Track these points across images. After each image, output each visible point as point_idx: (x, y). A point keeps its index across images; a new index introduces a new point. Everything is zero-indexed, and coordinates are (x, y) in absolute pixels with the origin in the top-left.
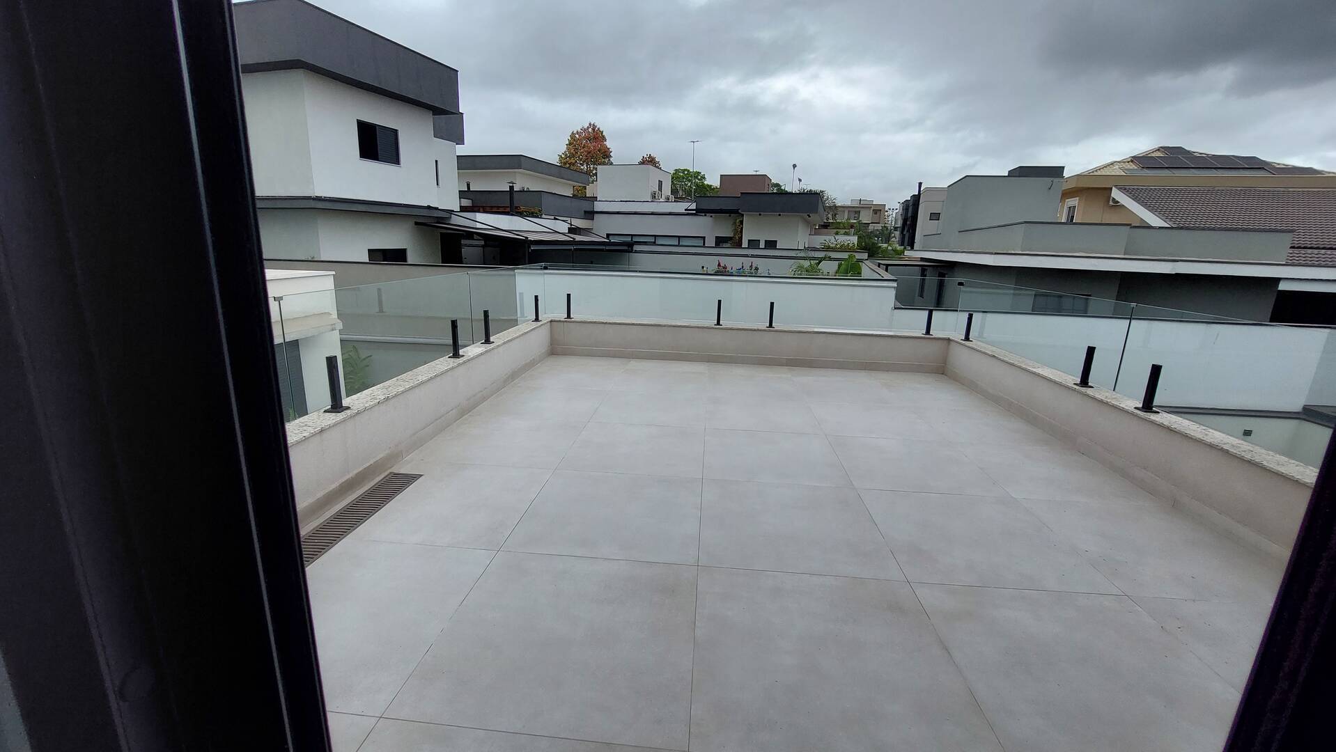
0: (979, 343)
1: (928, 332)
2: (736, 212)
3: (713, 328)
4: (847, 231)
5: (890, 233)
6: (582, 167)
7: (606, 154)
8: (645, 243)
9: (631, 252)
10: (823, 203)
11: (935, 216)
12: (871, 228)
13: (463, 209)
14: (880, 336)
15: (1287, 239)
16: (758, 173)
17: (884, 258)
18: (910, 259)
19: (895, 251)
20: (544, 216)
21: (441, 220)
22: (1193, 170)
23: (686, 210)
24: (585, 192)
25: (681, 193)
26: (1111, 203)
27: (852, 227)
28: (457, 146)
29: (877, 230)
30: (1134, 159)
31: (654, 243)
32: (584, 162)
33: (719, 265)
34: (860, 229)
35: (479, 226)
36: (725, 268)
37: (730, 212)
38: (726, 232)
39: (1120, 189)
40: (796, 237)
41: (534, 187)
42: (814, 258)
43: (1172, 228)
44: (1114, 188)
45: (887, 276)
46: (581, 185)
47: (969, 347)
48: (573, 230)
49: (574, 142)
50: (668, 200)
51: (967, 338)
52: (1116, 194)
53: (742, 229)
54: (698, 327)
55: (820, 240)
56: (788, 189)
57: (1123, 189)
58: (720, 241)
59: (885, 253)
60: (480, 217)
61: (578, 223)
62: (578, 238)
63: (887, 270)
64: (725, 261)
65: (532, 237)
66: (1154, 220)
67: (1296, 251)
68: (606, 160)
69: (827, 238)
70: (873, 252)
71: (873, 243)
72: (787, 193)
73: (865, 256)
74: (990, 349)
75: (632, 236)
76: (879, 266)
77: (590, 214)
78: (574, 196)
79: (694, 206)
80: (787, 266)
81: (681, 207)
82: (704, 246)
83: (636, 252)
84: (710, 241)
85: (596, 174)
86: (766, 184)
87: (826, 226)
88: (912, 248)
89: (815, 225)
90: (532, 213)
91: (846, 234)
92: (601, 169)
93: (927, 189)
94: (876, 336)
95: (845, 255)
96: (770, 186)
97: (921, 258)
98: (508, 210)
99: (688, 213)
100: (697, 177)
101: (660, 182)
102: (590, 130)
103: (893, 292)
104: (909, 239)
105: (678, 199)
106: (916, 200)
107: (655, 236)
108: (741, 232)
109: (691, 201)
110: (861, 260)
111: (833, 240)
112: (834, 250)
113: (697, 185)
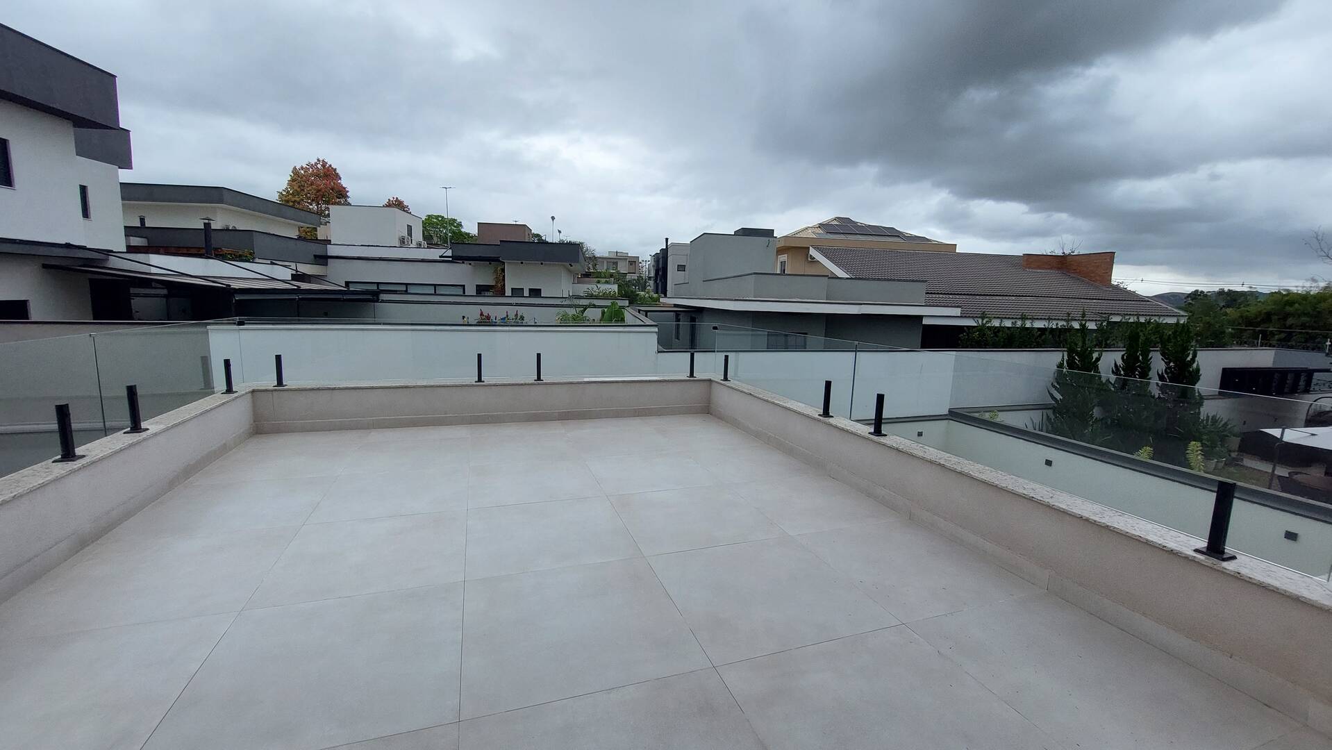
0: (736, 382)
1: (692, 374)
2: (496, 260)
3: (473, 386)
4: (608, 280)
5: (646, 282)
6: (311, 207)
7: (340, 195)
8: (395, 292)
9: (377, 301)
10: (583, 254)
11: (681, 268)
12: (628, 277)
13: (131, 249)
14: (650, 381)
15: (922, 288)
16: (517, 223)
17: (642, 304)
18: (665, 305)
19: (651, 298)
20: (257, 260)
21: (89, 262)
22: (859, 236)
23: (440, 257)
24: (316, 235)
25: (435, 239)
26: (809, 259)
27: (611, 276)
28: (120, 170)
29: (634, 280)
30: (821, 226)
31: (406, 292)
32: (313, 200)
33: (482, 314)
34: (619, 278)
35: (154, 270)
36: (488, 317)
37: (490, 260)
38: (489, 280)
39: (815, 248)
40: (560, 285)
41: (242, 225)
42: (579, 306)
43: (851, 278)
44: (811, 248)
45: (649, 322)
46: (311, 226)
47: (729, 387)
48: (297, 277)
49: (299, 179)
50: (419, 246)
51: (726, 379)
52: (812, 252)
53: (504, 276)
54: (457, 386)
55: (583, 289)
56: (549, 240)
57: (817, 248)
58: (481, 290)
59: (643, 302)
60: (155, 259)
61: (305, 269)
62: (304, 286)
63: (646, 316)
64: (487, 310)
65: (235, 285)
66: (840, 273)
67: (930, 296)
68: (342, 201)
69: (590, 286)
70: (633, 300)
71: (632, 292)
72: (546, 243)
73: (626, 303)
74: (746, 388)
75: (378, 284)
76: (639, 312)
77: (322, 259)
78: (300, 238)
79: (449, 253)
80: (552, 315)
81: (435, 254)
82: (464, 295)
83: (383, 301)
84: (471, 290)
85: (329, 215)
86: (527, 234)
87: (587, 275)
88: (666, 296)
89: (578, 274)
90: (240, 256)
91: (607, 282)
92: (334, 209)
93: (673, 244)
94: (646, 381)
95: (608, 303)
96: (531, 236)
97: (675, 305)
98: (203, 251)
99: (443, 260)
100: (452, 224)
101: (410, 228)
102: (319, 166)
103: (655, 337)
104: (662, 288)
105: (431, 245)
106: (665, 252)
107: (407, 284)
108: (504, 280)
109: (446, 248)
110: (623, 307)
111: (595, 288)
112: (597, 297)
113: (454, 232)
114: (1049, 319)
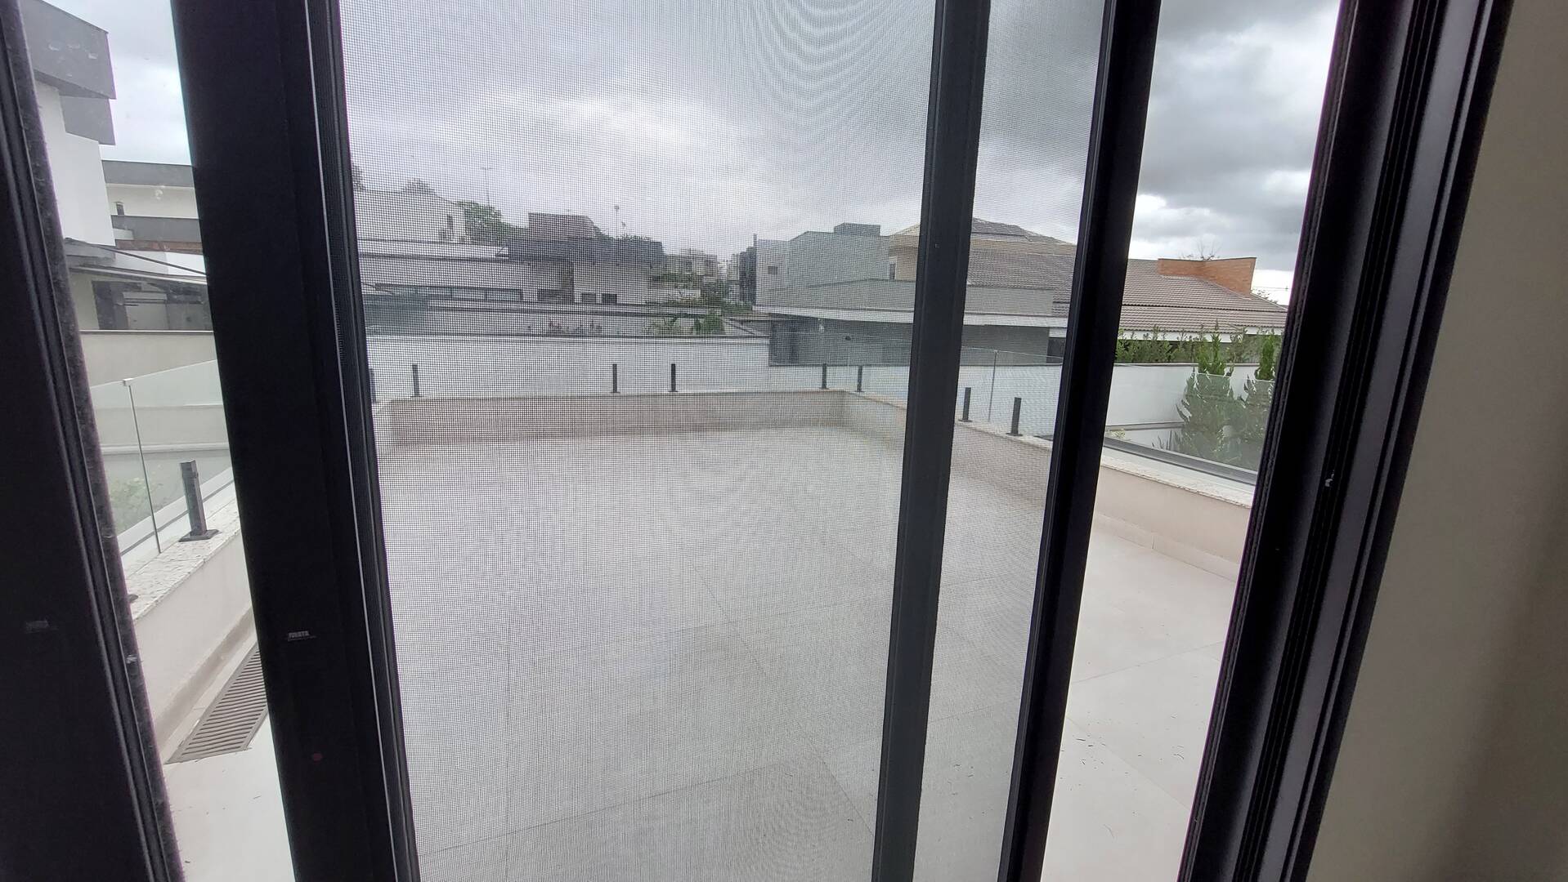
1: (824, 386)
2: (563, 260)
3: (609, 396)
4: (686, 284)
5: (727, 287)
8: (440, 297)
11: (773, 270)
12: (708, 280)
14: (785, 392)
15: (1048, 296)
21: (93, 262)
23: (496, 255)
27: (689, 279)
28: (101, 145)
29: (714, 283)
33: (551, 325)
34: (698, 282)
36: (559, 327)
37: (554, 260)
38: (553, 284)
40: (633, 290)
42: (668, 315)
45: (755, 333)
47: (864, 397)
53: (573, 280)
54: (593, 397)
55: (661, 294)
56: (610, 234)
69: (671, 292)
72: (609, 240)
79: (505, 251)
82: (521, 301)
83: (431, 309)
84: (531, 294)
86: (588, 228)
88: (756, 303)
89: (650, 277)
91: (685, 287)
93: (763, 242)
94: (781, 392)
96: (591, 230)
97: (769, 313)
99: (498, 259)
100: (490, 213)
101: (450, 218)
104: (750, 294)
105: (480, 241)
106: (752, 251)
107: (451, 288)
108: (572, 283)
109: (498, 245)
110: (717, 317)
111: (676, 294)
112: (683, 305)
113: (496, 224)
114: (1183, 332)
